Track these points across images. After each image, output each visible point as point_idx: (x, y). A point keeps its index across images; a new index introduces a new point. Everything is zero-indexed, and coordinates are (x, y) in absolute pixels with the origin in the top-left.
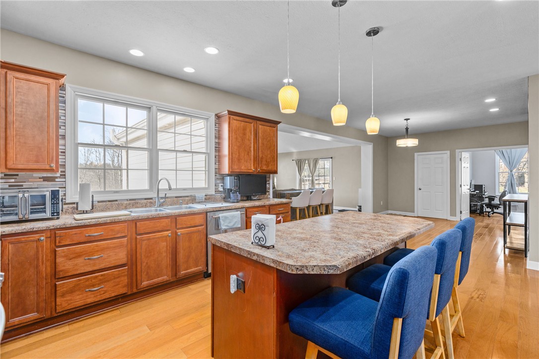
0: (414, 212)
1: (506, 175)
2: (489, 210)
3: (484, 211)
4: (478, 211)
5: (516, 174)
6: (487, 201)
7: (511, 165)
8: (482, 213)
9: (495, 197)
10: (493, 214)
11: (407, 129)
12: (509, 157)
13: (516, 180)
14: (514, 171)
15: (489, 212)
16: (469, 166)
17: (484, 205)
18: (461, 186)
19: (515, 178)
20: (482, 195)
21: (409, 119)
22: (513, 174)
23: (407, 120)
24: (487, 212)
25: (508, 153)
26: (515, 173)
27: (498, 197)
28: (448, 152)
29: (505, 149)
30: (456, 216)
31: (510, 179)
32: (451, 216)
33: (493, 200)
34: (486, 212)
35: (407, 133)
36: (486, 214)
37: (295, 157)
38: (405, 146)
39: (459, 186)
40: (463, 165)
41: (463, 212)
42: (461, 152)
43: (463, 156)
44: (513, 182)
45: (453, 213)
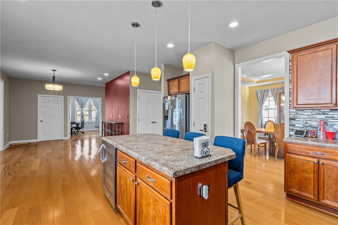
0: (37, 139)
6: (76, 126)
7: (82, 106)
11: (54, 77)
12: (81, 102)
18: (70, 118)
21: (56, 71)
23: (54, 71)
25: (81, 100)
28: (63, 97)
29: (80, 98)
30: (67, 137)
31: (82, 113)
32: (64, 137)
33: (78, 125)
35: (54, 80)
38: (52, 89)
42: (70, 98)
44: (83, 115)
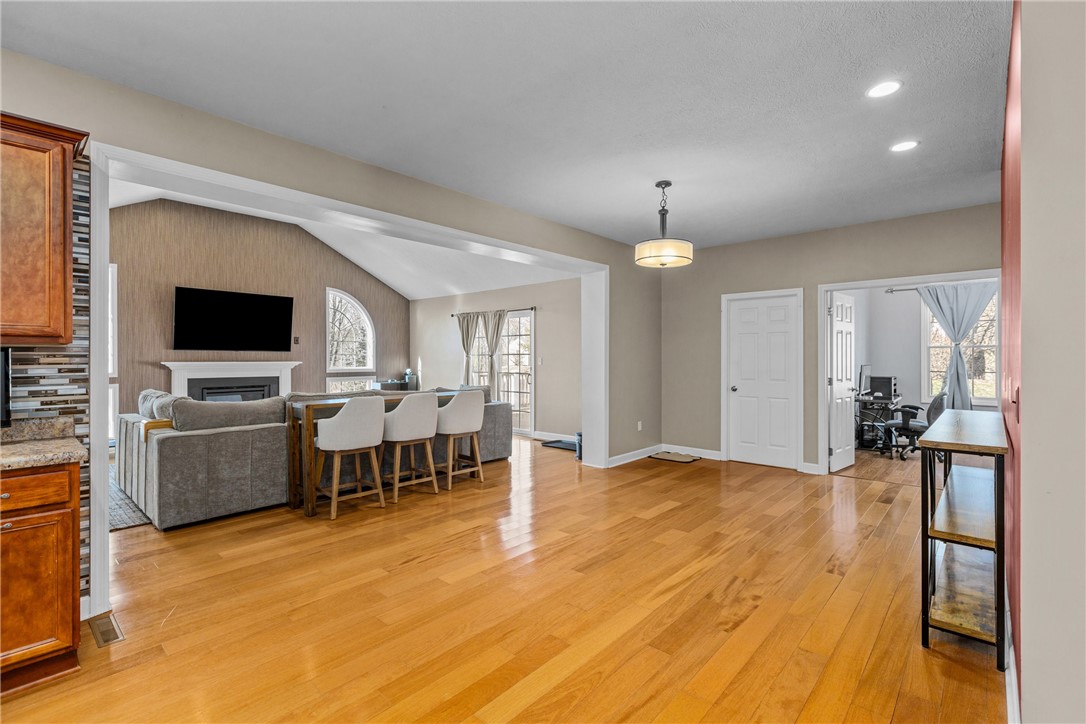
0: (720, 450)
1: (947, 354)
2: (904, 440)
3: (894, 443)
4: (880, 444)
5: (969, 352)
6: (899, 419)
7: (957, 329)
8: (886, 449)
9: (917, 408)
10: (912, 451)
11: (663, 214)
12: (952, 309)
13: (967, 366)
14: (964, 343)
15: (904, 447)
16: (852, 329)
17: (893, 429)
18: (830, 382)
19: (965, 360)
20: (886, 404)
22: (963, 350)
23: (664, 184)
24: (900, 446)
25: (951, 300)
26: (967, 348)
27: (926, 408)
28: (800, 291)
29: (939, 282)
30: (817, 463)
31: (955, 362)
32: (805, 461)
33: (914, 416)
34: (897, 446)
35: (663, 226)
36: (897, 451)
37: (460, 308)
39: (826, 382)
40: (838, 326)
41: (836, 451)
42: (832, 291)
43: (837, 303)
44: (960, 371)
45: (810, 456)
